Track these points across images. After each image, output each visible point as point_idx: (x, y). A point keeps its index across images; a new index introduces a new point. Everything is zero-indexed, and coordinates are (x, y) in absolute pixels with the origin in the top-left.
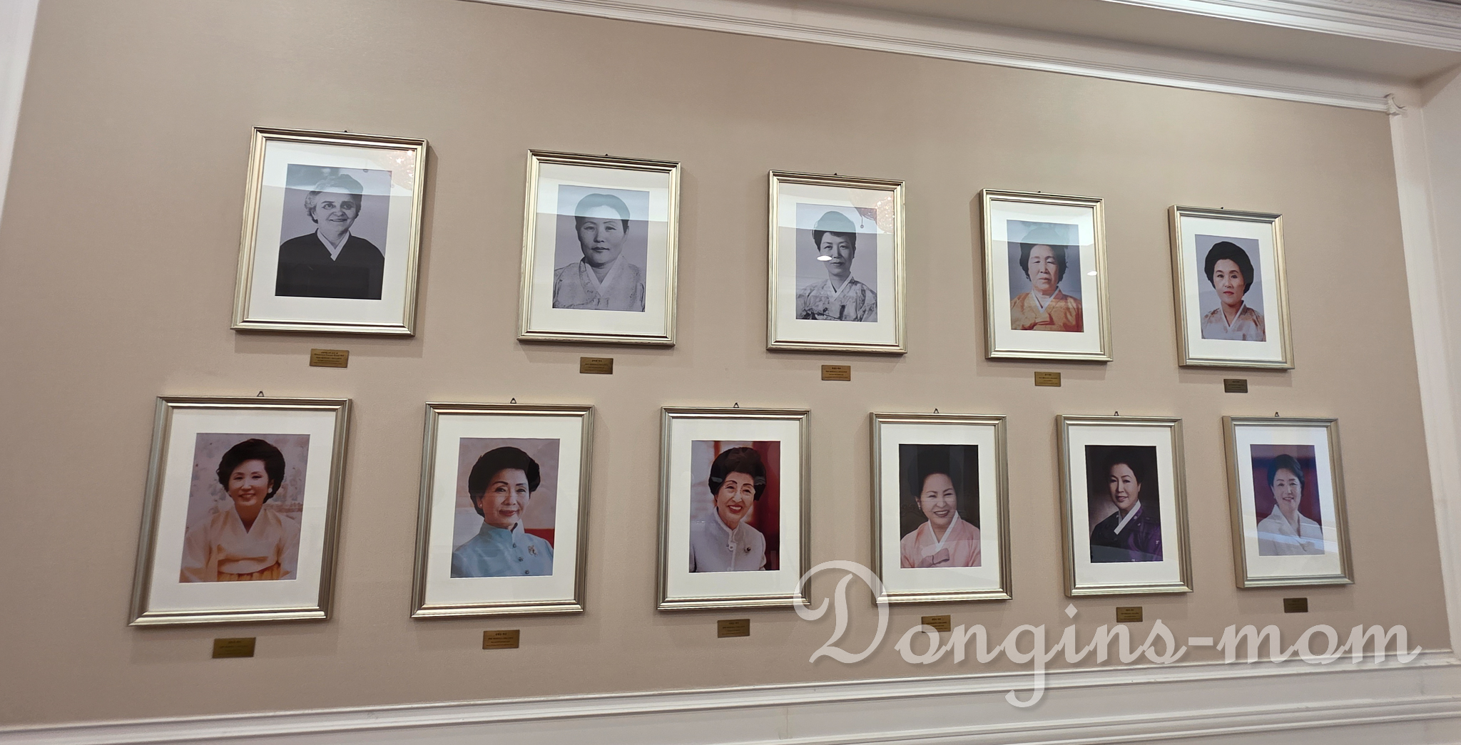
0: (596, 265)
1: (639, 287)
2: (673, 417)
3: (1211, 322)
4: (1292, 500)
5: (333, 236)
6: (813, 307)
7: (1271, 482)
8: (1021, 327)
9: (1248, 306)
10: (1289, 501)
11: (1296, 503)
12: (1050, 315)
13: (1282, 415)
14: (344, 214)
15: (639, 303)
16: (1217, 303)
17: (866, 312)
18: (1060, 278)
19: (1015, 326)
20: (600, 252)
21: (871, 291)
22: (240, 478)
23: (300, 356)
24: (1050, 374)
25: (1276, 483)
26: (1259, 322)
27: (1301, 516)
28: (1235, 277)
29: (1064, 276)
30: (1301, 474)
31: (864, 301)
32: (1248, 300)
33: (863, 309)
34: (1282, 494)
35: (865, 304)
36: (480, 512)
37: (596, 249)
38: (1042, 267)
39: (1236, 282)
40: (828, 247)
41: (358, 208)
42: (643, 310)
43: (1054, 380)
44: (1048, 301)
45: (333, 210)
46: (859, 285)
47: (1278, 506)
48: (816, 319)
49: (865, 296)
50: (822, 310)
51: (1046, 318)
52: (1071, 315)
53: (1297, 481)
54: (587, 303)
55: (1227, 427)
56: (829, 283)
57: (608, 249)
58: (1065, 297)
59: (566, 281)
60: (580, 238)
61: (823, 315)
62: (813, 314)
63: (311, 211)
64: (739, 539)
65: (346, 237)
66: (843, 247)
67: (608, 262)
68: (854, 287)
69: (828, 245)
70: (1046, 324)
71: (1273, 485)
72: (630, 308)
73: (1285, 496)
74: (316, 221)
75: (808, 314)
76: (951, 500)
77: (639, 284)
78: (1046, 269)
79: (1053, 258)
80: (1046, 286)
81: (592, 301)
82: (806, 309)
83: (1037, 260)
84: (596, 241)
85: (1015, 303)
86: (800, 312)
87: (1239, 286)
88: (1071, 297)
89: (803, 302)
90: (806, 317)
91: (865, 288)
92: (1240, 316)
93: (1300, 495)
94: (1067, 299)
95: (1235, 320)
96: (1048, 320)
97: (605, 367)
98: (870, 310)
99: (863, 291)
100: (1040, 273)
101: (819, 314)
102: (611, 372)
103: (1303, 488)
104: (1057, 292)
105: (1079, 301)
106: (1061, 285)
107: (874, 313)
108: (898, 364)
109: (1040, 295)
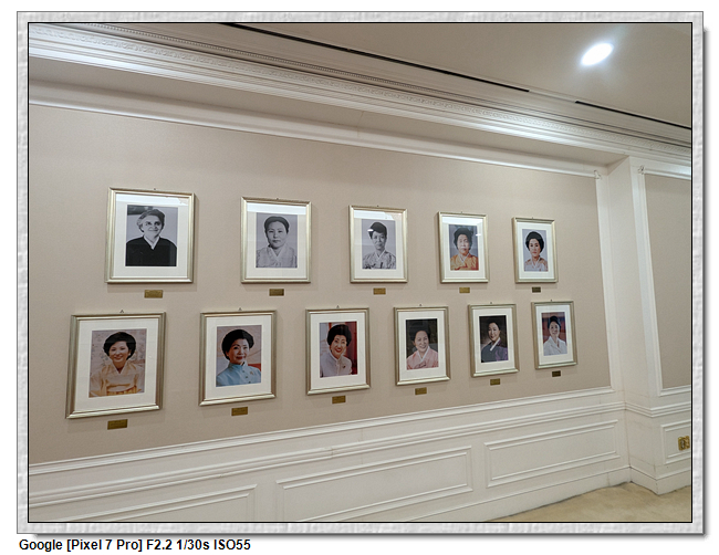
0: (274, 248)
1: (294, 257)
2: (311, 313)
3: (528, 265)
5: (151, 238)
6: (370, 264)
7: (548, 326)
8: (454, 269)
9: (542, 258)
10: (555, 334)
11: (557, 335)
12: (466, 263)
13: (553, 301)
14: (156, 228)
15: (294, 264)
16: (530, 258)
17: (392, 265)
18: (469, 248)
19: (452, 269)
20: (276, 243)
21: (394, 256)
22: (115, 350)
23: (140, 293)
24: (465, 288)
25: (550, 327)
26: (546, 263)
27: (559, 339)
28: (537, 246)
29: (471, 247)
30: (560, 323)
31: (391, 260)
32: (542, 255)
33: (390, 264)
34: (552, 332)
35: (391, 262)
36: (228, 358)
37: (274, 241)
38: (463, 244)
40: (376, 238)
41: (163, 225)
42: (296, 267)
43: (467, 291)
44: (465, 258)
45: (151, 226)
46: (388, 254)
47: (551, 336)
48: (371, 269)
49: (391, 258)
51: (465, 265)
52: (474, 263)
53: (558, 326)
54: (271, 265)
55: (533, 306)
56: (376, 253)
57: (280, 241)
59: (262, 255)
60: (267, 236)
62: (370, 267)
63: (140, 226)
64: (340, 362)
65: (158, 238)
66: (381, 237)
67: (280, 247)
68: (386, 255)
70: (464, 268)
72: (291, 267)
73: (554, 332)
74: (143, 231)
75: (368, 267)
76: (427, 341)
79: (467, 240)
80: (464, 252)
81: (274, 264)
82: (367, 265)
83: (461, 241)
84: (274, 238)
85: (452, 259)
86: (364, 266)
87: (538, 249)
88: (474, 256)
89: (365, 262)
91: (391, 255)
92: (539, 261)
93: (559, 332)
94: (472, 257)
95: (537, 264)
97: (281, 293)
100: (462, 246)
101: (372, 266)
102: (283, 295)
103: (560, 329)
104: (468, 254)
105: (477, 258)
106: (470, 251)
107: (395, 265)
108: (405, 286)
109: (462, 256)
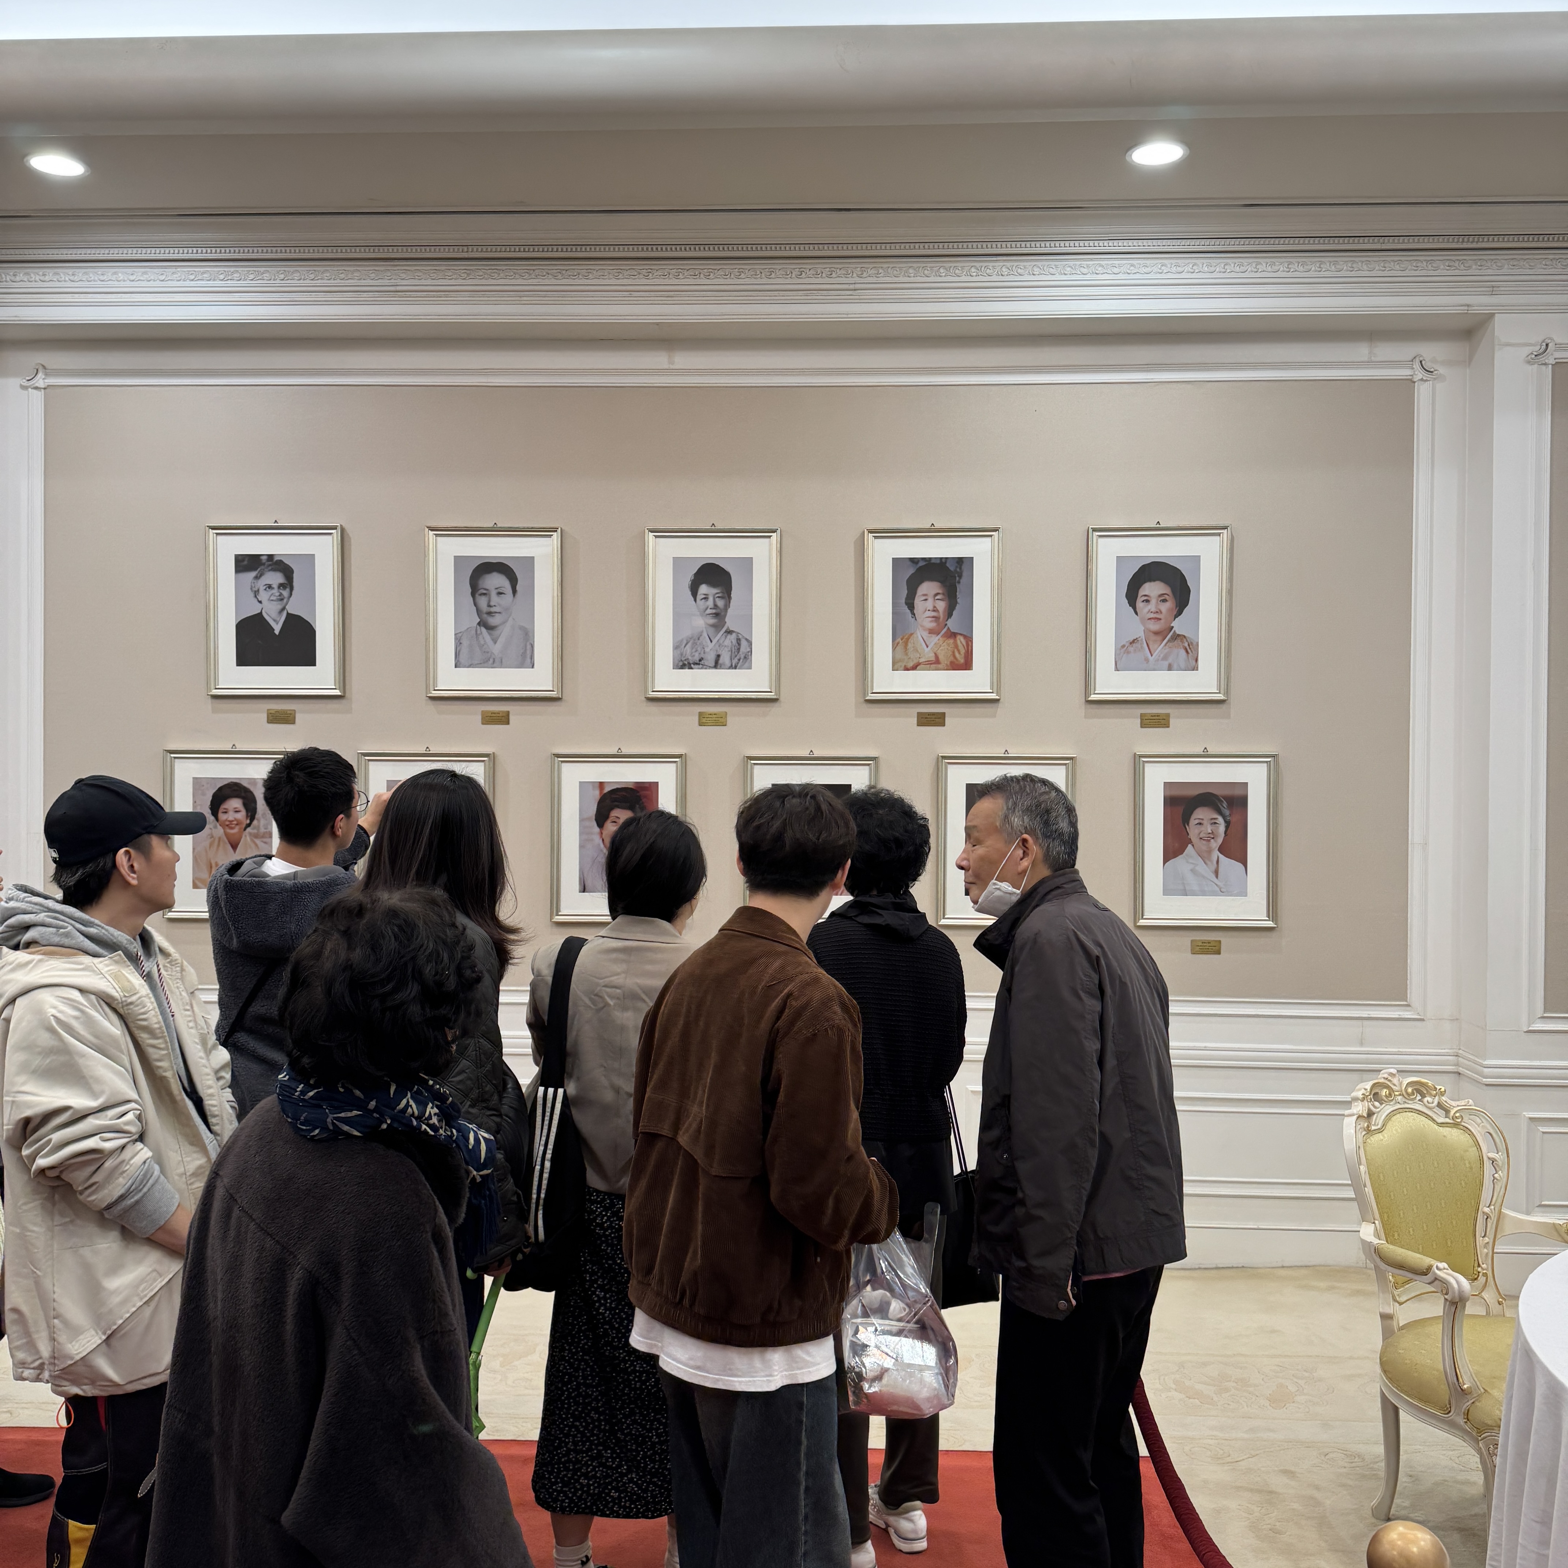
0: (490, 628)
1: (529, 647)
2: (562, 762)
3: (1128, 653)
4: (1212, 840)
5: (274, 614)
6: (690, 658)
7: (1186, 820)
8: (902, 668)
9: (1178, 632)
10: (1209, 841)
11: (1215, 844)
12: (935, 654)
13: (1211, 751)
14: (281, 595)
15: (528, 660)
16: (1139, 634)
17: (741, 660)
18: (950, 615)
19: (896, 665)
20: (493, 616)
21: (747, 639)
22: (226, 812)
23: (259, 714)
24: (933, 714)
25: (1193, 821)
26: (1191, 649)
27: (1221, 856)
28: (1164, 601)
29: (954, 613)
30: (1227, 812)
31: (739, 649)
32: (1179, 626)
33: (738, 657)
34: (1199, 834)
35: (741, 653)
37: (489, 613)
38: (929, 604)
39: (1165, 607)
40: (705, 598)
41: (292, 589)
42: (533, 667)
43: (938, 720)
44: (935, 639)
45: (273, 591)
46: (734, 635)
47: (1193, 845)
48: (692, 668)
49: (739, 644)
50: (698, 659)
51: (932, 657)
52: (959, 653)
53: (1220, 820)
54: (484, 663)
55: (1138, 763)
56: (705, 634)
57: (500, 613)
58: (953, 635)
59: (465, 642)
60: (475, 604)
61: (699, 664)
62: (689, 664)
63: (256, 593)
65: (284, 614)
66: (719, 597)
67: (501, 624)
68: (729, 636)
69: (704, 596)
70: (931, 664)
71: (1188, 825)
72: (521, 665)
73: (1202, 835)
74: (260, 602)
75: (683, 664)
77: (528, 644)
78: (935, 607)
79: (943, 594)
80: (932, 625)
81: (488, 661)
82: (683, 659)
83: (924, 598)
84: (489, 606)
85: (898, 643)
86: (677, 662)
87: (1170, 610)
88: (961, 634)
89: (679, 652)
90: (683, 667)
91: (740, 637)
92: (1167, 643)
93: (1223, 835)
94: (955, 637)
95: (1160, 649)
96: (933, 659)
97: (504, 719)
98: (745, 657)
99: (738, 640)
100: (927, 612)
101: (695, 664)
102: (508, 723)
103: (1227, 827)
104: (945, 630)
105: (969, 639)
106: (950, 623)
107: (749, 660)
108: (774, 709)
109: (925, 634)
